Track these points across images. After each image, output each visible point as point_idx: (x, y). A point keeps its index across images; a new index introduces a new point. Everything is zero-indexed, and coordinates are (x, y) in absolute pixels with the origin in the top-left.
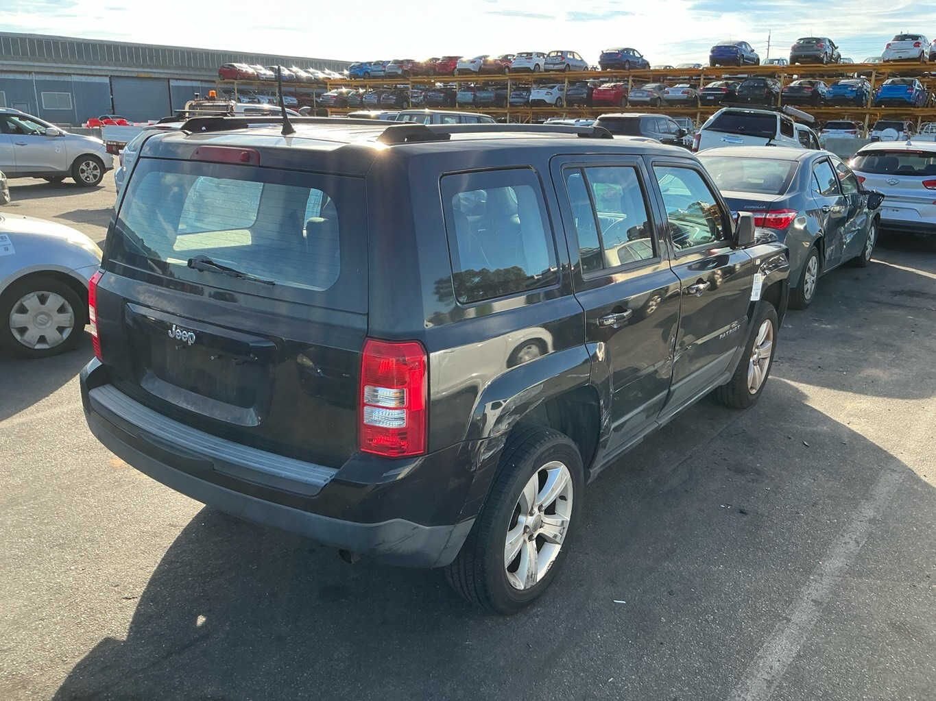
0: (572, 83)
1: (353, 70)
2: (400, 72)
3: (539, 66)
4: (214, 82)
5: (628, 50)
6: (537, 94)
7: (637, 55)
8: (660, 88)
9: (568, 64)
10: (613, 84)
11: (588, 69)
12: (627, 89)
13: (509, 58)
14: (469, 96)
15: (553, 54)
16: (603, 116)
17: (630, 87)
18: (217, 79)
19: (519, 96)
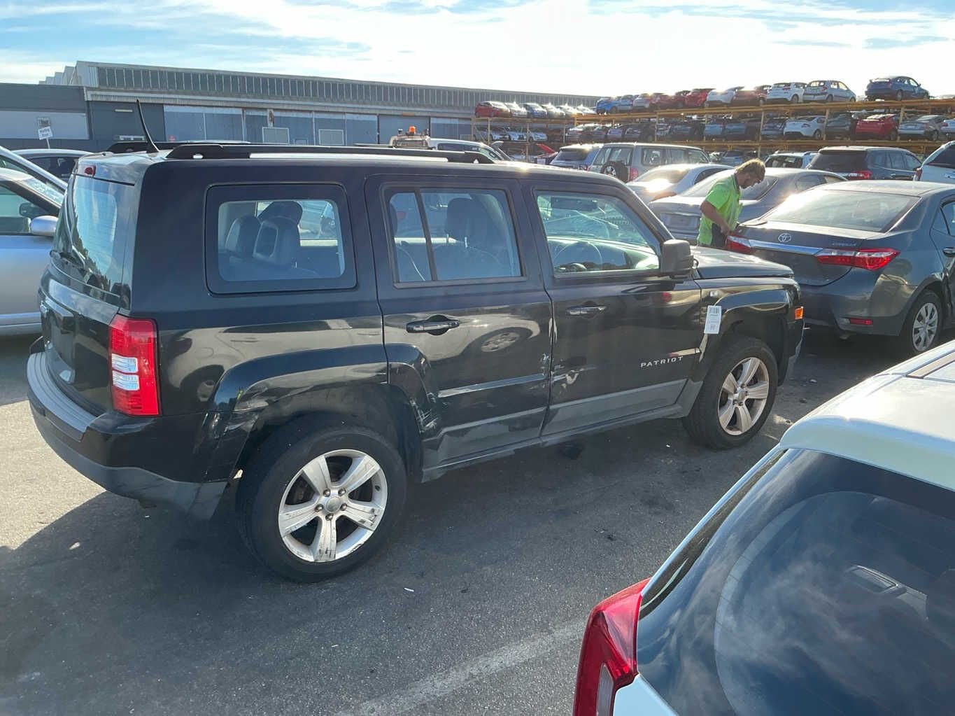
0: (834, 115)
1: (600, 105)
2: (647, 106)
3: (798, 97)
4: (470, 119)
5: (902, 79)
6: (792, 126)
7: (913, 83)
8: (939, 121)
9: (831, 95)
10: (881, 116)
11: (855, 100)
12: (898, 121)
13: (765, 89)
14: (718, 128)
15: (814, 85)
16: (826, 148)
17: (901, 119)
18: (473, 117)
19: (773, 128)
